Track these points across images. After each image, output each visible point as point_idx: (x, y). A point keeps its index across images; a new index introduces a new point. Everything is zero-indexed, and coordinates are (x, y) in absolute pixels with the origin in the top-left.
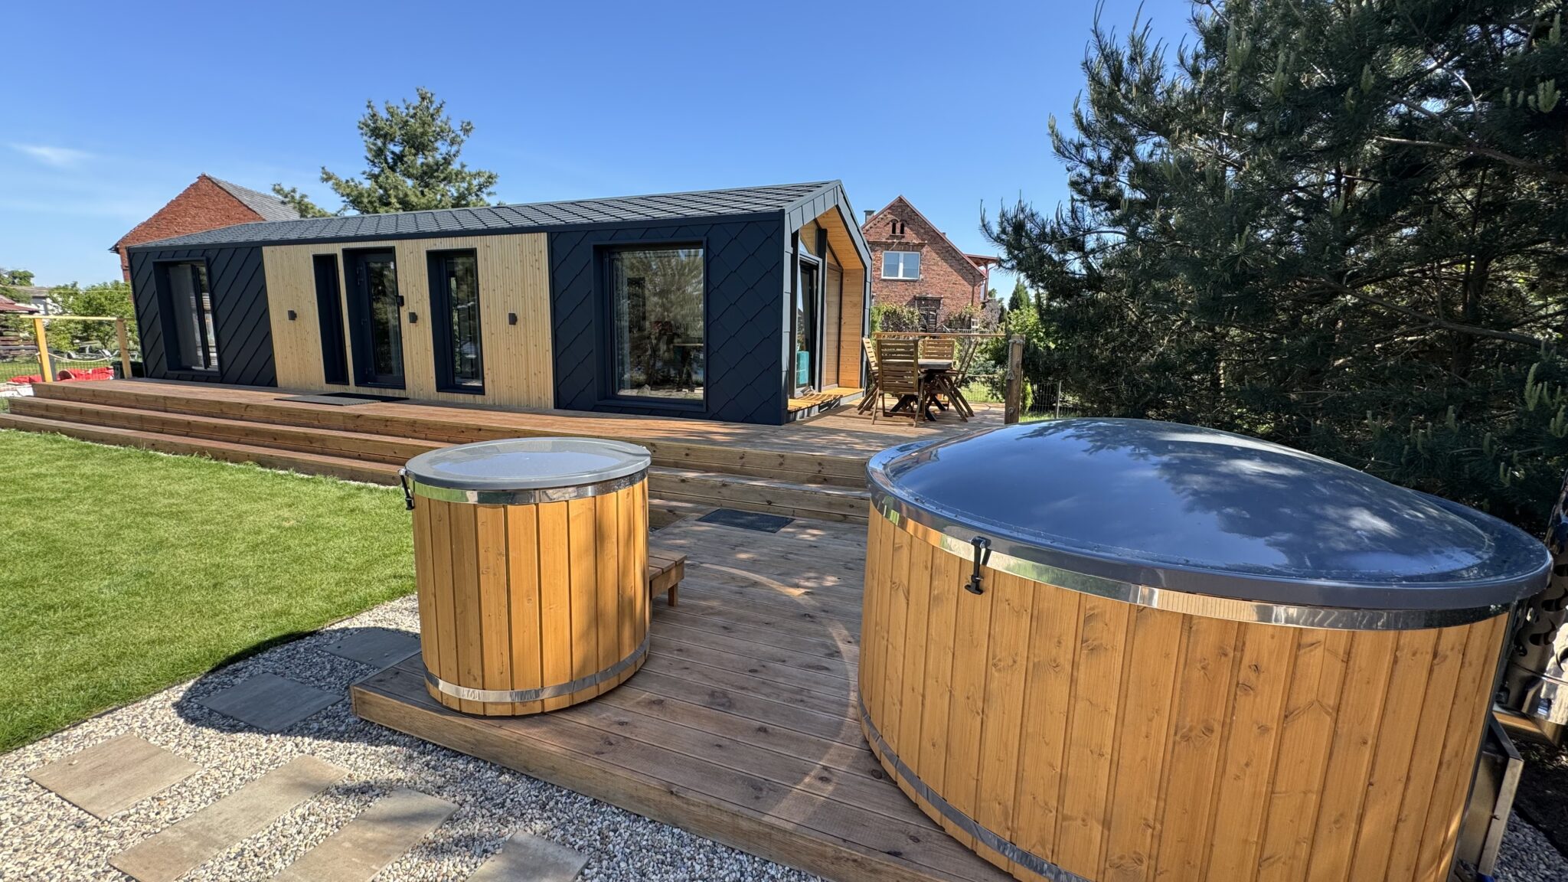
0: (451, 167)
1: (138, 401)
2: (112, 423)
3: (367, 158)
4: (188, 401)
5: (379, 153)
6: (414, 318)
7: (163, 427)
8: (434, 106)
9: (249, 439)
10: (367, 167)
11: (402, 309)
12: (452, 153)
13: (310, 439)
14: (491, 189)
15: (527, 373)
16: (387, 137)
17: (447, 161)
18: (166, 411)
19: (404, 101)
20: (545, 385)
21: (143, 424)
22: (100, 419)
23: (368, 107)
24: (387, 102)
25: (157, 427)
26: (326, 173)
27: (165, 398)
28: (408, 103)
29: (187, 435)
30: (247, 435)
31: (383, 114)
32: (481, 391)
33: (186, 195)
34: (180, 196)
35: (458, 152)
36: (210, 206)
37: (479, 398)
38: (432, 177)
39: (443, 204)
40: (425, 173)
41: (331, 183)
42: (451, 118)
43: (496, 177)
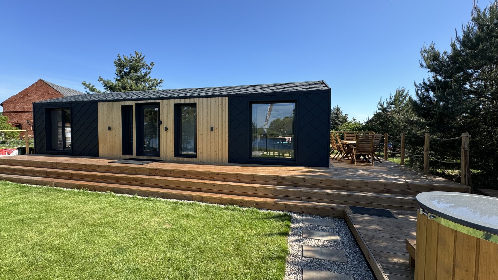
0: (147, 77)
1: (43, 165)
2: (31, 175)
3: (115, 74)
4: (69, 164)
5: (121, 71)
6: (166, 129)
7: (58, 176)
8: (141, 57)
9: (104, 180)
10: (116, 77)
11: (161, 126)
12: (148, 72)
13: (136, 180)
14: (160, 84)
15: (217, 149)
16: (124, 66)
17: (146, 75)
18: (57, 169)
19: (131, 55)
20: (225, 153)
21: (47, 175)
22: (24, 173)
23: (118, 56)
24: (124, 55)
25: (54, 176)
26: (100, 78)
27: (57, 163)
28: (132, 56)
29: (70, 179)
30: (102, 178)
31: (123, 59)
32: (195, 156)
33: (33, 86)
34: (30, 86)
35: (150, 72)
36: (42, 90)
37: (194, 160)
38: (139, 80)
39: (144, 89)
40: (137, 79)
41: (102, 82)
42: (147, 61)
43: (163, 81)
